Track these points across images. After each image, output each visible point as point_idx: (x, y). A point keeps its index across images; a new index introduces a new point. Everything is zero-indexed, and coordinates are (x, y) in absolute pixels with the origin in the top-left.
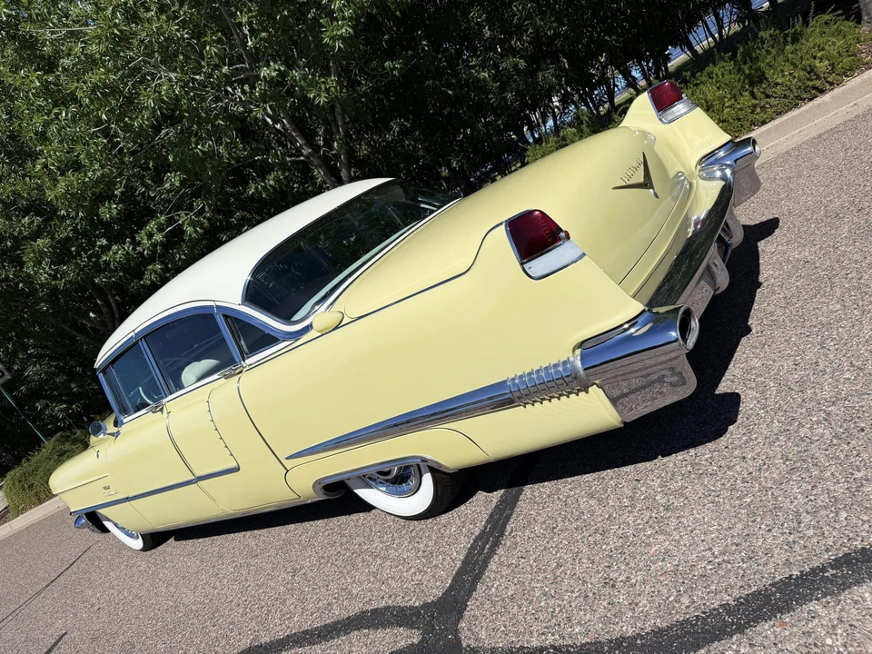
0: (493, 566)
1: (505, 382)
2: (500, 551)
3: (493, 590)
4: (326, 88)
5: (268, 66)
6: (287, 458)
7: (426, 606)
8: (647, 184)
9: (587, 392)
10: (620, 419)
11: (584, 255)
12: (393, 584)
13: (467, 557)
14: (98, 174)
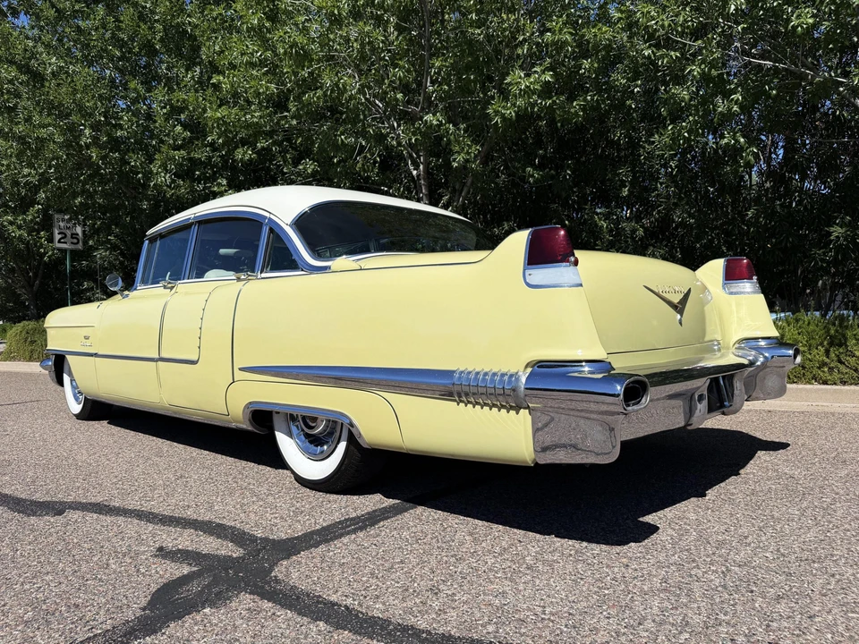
0: (345, 540)
1: (454, 372)
2: (361, 534)
3: (331, 553)
4: (468, 151)
5: (434, 115)
6: (240, 369)
7: (266, 540)
8: (679, 307)
9: (517, 413)
10: (533, 456)
11: (581, 285)
12: (252, 516)
13: (329, 526)
14: (255, 120)
